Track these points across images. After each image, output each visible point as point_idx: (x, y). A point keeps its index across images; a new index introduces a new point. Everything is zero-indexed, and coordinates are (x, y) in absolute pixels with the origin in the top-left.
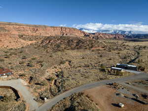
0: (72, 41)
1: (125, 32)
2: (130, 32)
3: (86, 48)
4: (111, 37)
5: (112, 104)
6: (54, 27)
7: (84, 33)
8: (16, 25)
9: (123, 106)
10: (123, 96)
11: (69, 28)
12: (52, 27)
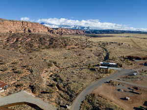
0: (44, 39)
1: (84, 27)
2: (88, 28)
3: (62, 47)
4: (73, 32)
5: (121, 99)
6: (13, 21)
7: (47, 28)
9: (129, 99)
10: (123, 90)
11: (31, 23)
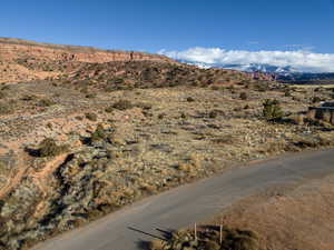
8: (21, 44)
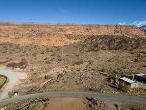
12: (105, 26)
